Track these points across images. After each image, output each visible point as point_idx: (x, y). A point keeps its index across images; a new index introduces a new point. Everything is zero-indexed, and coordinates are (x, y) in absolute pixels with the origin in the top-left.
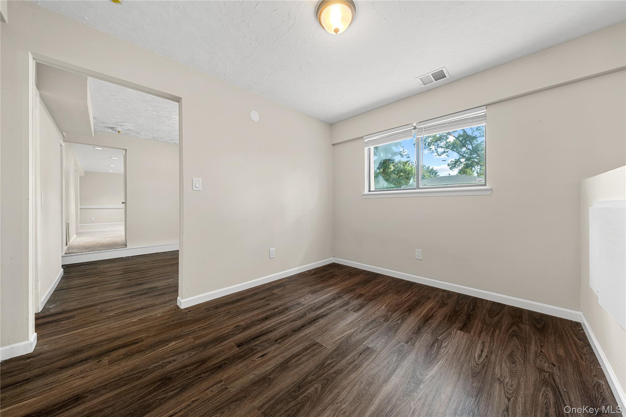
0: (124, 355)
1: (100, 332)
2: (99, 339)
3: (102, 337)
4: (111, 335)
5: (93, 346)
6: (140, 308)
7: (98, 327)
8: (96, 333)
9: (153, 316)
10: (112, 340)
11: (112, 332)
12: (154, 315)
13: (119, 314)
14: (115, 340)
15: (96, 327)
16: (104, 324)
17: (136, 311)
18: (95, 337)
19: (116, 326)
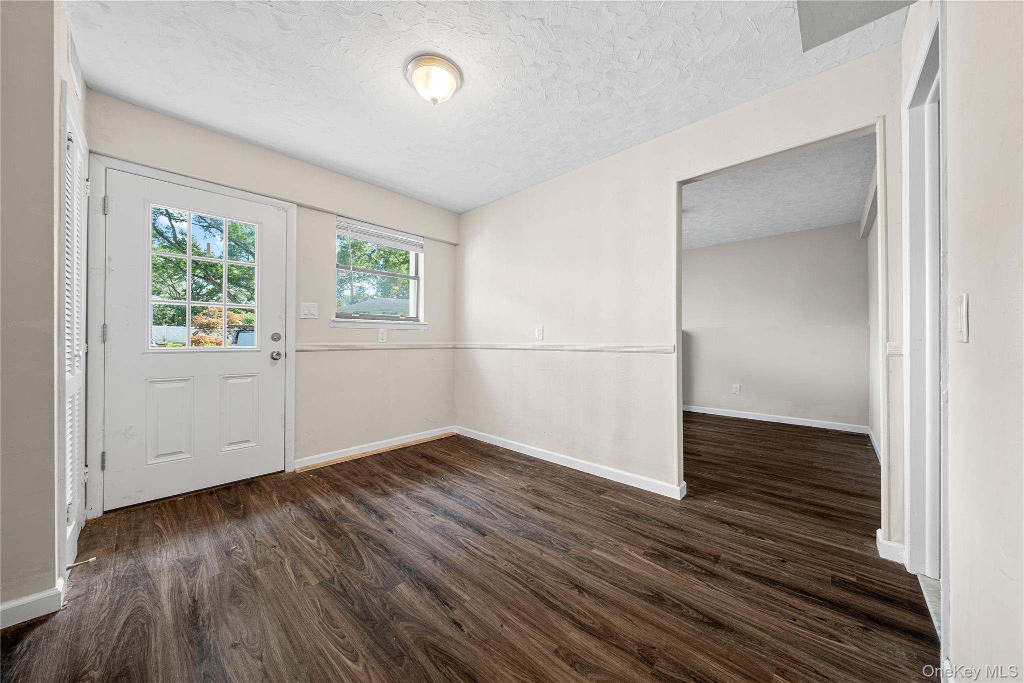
0: (777, 490)
1: (793, 522)
2: (796, 515)
3: (792, 516)
4: (781, 511)
5: (803, 511)
6: (725, 525)
7: (794, 531)
8: (797, 523)
9: (723, 504)
10: (782, 506)
11: (778, 514)
12: (721, 505)
13: (760, 535)
14: (779, 504)
15: (797, 532)
16: (785, 531)
17: (735, 523)
18: (801, 520)
19: (771, 519)
